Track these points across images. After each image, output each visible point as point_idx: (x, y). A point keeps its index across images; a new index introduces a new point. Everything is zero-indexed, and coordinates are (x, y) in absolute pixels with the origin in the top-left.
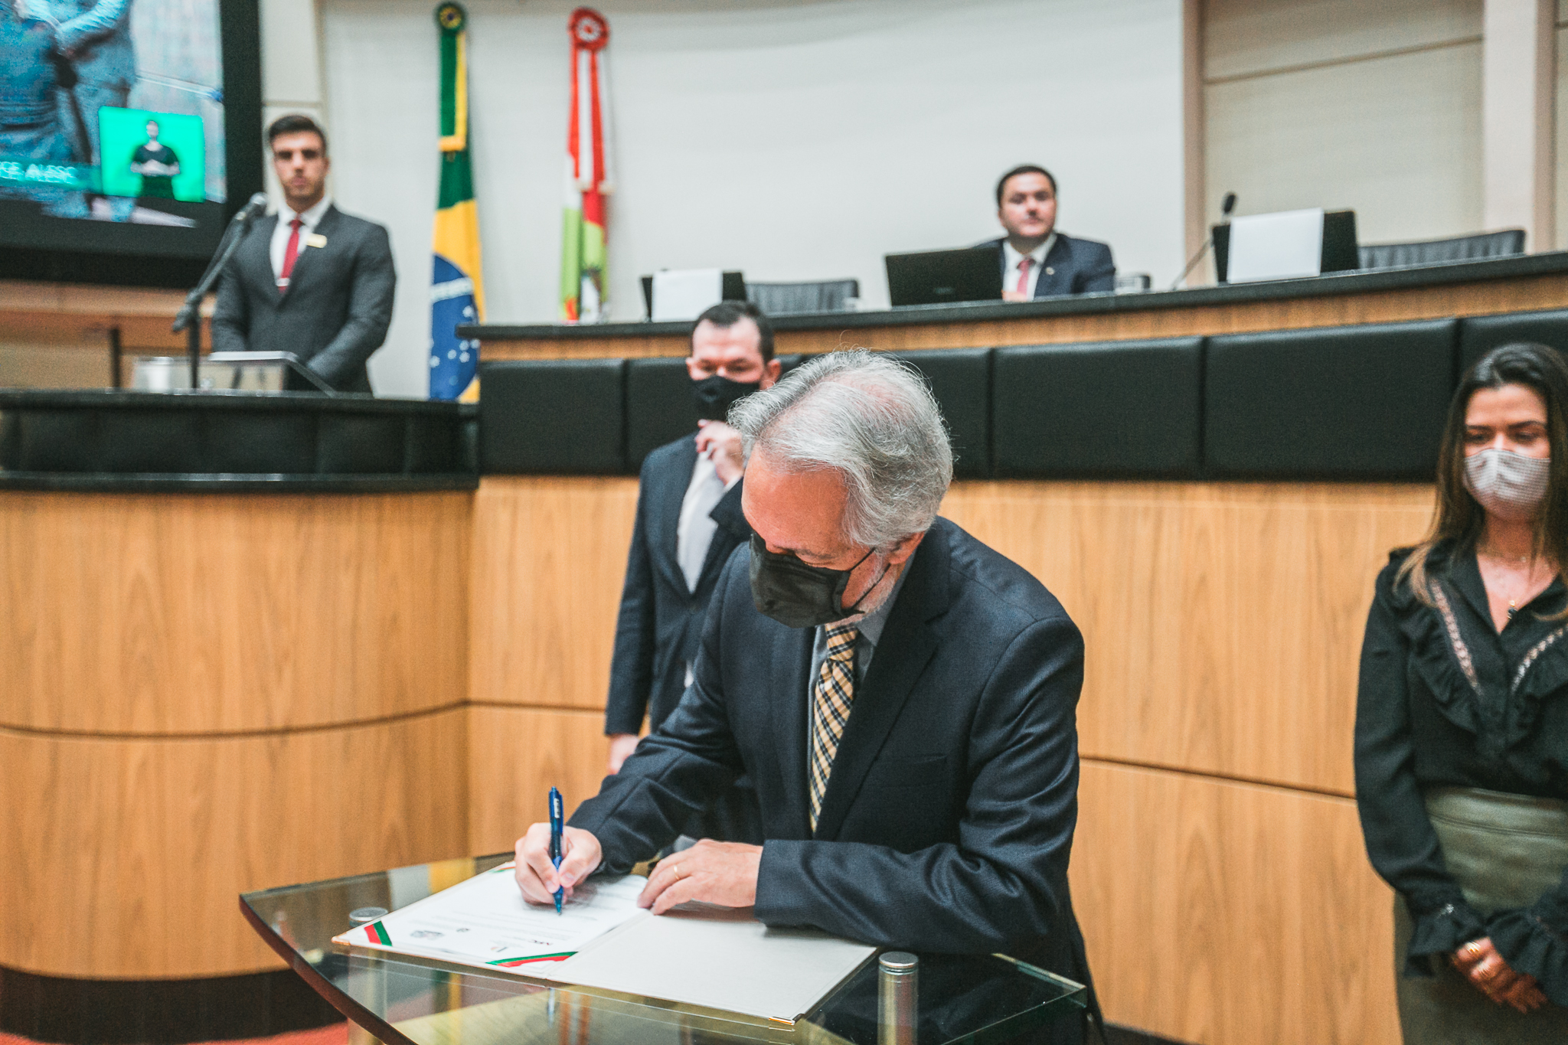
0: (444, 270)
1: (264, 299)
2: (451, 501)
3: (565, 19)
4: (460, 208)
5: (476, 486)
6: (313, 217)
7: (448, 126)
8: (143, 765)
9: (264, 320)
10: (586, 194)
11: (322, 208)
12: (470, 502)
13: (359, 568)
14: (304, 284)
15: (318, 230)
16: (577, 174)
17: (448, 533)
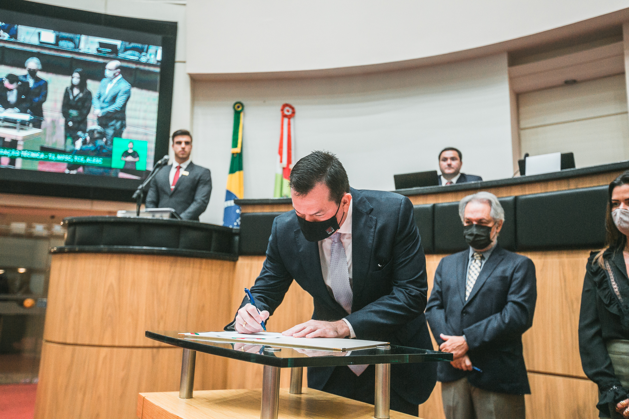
0: (229, 195)
1: (165, 193)
2: (227, 264)
3: (280, 108)
4: (237, 173)
5: (237, 260)
6: (184, 165)
7: (235, 145)
8: (105, 358)
9: (165, 199)
10: (284, 168)
11: (188, 162)
12: (235, 265)
13: (191, 287)
14: (180, 188)
15: (186, 170)
16: (281, 162)
17: (226, 276)
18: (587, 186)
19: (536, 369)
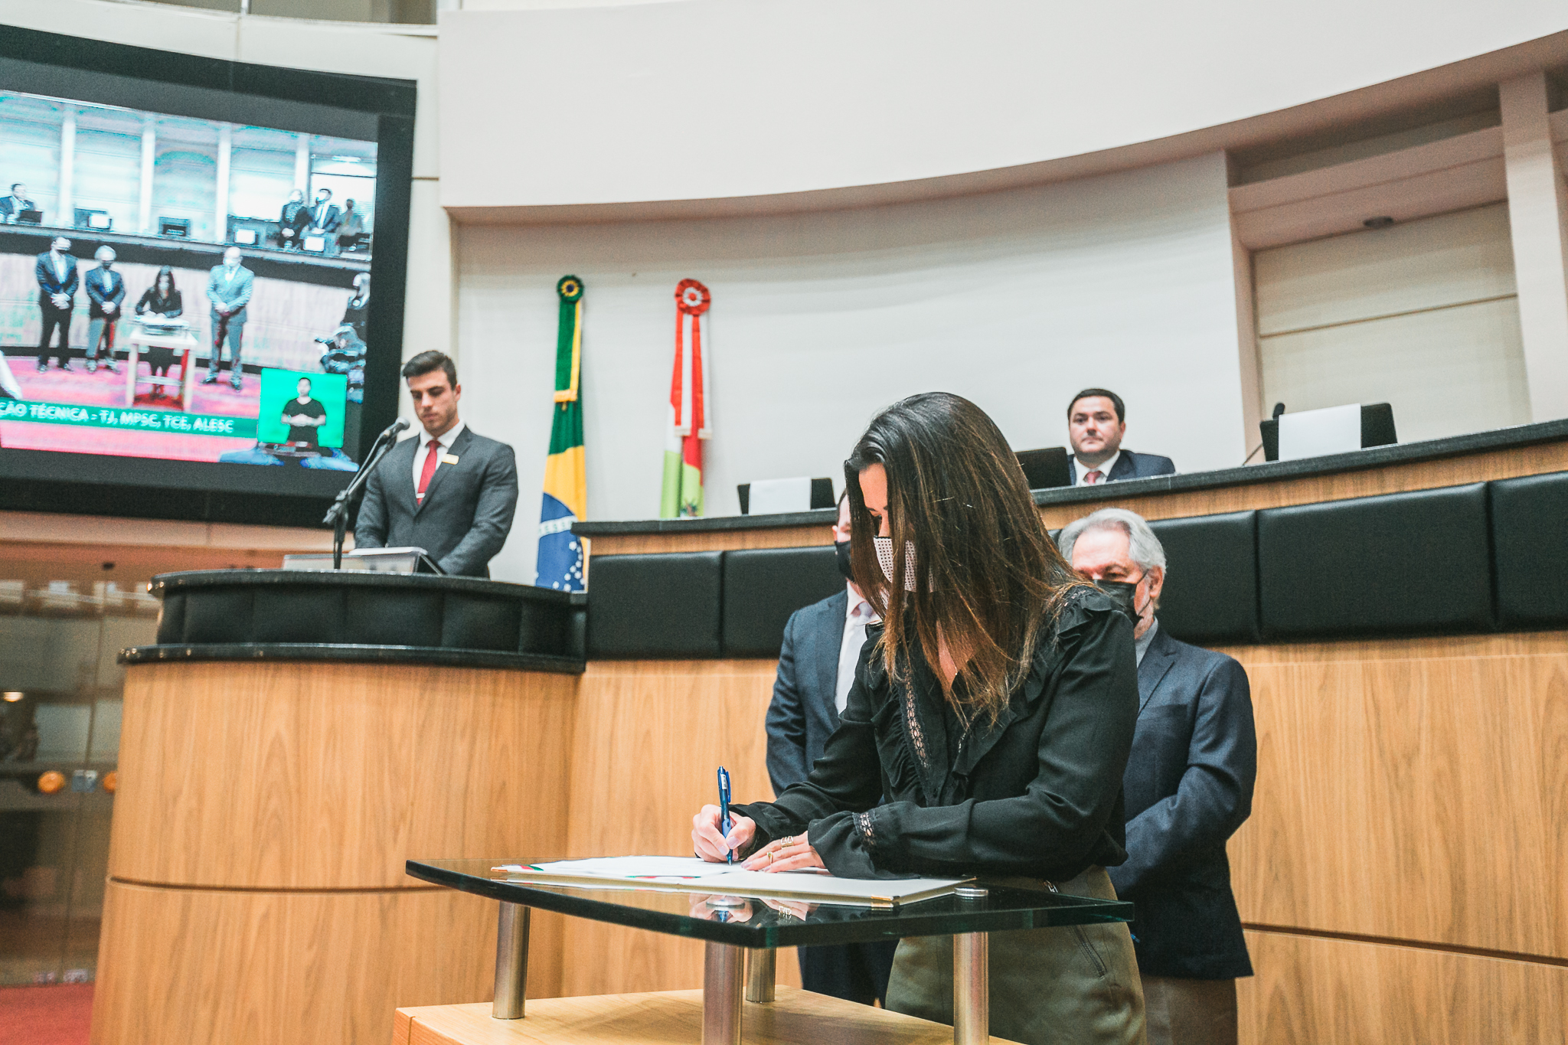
0: (552, 507)
1: (403, 510)
2: (559, 681)
3: (673, 289)
4: (570, 451)
5: (584, 670)
6: (448, 439)
7: (563, 383)
9: (401, 526)
10: (684, 438)
12: (577, 684)
13: (473, 740)
14: (437, 498)
15: (451, 451)
16: (678, 422)
17: (555, 710)
18: (1426, 486)
19: (1313, 926)
